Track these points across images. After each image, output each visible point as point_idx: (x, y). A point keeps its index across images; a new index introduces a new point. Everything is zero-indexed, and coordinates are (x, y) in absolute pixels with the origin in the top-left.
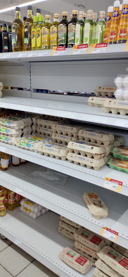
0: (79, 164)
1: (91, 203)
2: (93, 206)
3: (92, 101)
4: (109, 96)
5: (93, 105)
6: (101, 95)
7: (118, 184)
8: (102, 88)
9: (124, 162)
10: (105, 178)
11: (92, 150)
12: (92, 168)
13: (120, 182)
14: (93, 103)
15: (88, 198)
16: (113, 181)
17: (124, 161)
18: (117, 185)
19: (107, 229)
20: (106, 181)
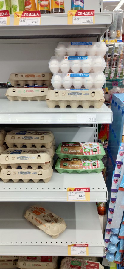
0: (21, 181)
1: (42, 221)
2: (47, 224)
3: (14, 94)
4: (31, 85)
5: (15, 99)
6: (19, 85)
7: (85, 191)
8: (20, 75)
9: (76, 162)
10: (66, 190)
11: (39, 159)
12: (41, 181)
13: (86, 188)
14: (15, 96)
15: (35, 217)
16: (78, 190)
17: (74, 160)
18: (83, 193)
19: (75, 245)
20: (69, 193)
